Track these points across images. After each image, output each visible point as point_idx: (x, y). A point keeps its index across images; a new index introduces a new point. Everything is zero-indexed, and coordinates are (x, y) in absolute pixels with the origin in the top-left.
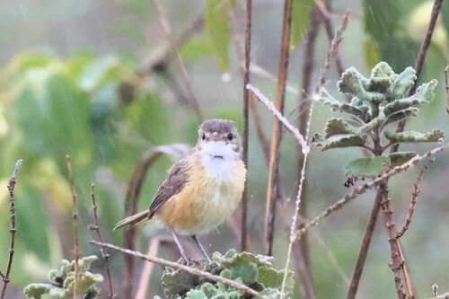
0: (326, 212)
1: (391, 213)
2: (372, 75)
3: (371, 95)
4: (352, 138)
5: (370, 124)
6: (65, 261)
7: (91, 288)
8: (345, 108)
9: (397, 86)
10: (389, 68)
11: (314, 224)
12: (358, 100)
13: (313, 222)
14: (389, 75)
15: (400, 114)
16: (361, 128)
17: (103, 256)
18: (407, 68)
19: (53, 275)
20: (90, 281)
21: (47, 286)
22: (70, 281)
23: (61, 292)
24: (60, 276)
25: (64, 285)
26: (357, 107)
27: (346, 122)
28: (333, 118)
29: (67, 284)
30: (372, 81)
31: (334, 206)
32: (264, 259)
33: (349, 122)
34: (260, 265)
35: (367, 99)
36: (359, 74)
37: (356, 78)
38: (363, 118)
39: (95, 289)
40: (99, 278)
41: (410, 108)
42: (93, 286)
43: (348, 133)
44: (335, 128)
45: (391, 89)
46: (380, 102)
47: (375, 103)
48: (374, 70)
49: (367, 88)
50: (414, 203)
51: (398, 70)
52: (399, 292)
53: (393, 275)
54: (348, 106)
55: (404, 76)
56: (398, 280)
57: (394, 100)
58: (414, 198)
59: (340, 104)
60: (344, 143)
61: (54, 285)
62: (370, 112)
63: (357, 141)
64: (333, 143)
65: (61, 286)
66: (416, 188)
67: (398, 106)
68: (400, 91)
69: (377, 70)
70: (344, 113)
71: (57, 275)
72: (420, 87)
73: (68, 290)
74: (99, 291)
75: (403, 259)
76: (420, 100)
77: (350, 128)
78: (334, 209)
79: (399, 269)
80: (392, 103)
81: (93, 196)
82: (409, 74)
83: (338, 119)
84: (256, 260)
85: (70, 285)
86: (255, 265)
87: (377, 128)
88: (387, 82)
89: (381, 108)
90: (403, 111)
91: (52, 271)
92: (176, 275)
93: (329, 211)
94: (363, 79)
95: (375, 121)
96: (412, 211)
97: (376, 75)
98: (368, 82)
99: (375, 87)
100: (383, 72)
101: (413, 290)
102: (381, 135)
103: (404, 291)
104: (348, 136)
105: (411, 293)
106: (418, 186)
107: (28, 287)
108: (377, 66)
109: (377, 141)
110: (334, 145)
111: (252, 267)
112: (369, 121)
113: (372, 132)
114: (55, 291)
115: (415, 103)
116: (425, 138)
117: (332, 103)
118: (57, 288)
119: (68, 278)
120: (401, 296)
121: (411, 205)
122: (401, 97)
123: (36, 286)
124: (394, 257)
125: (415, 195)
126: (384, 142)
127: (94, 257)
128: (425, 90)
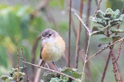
0: (96, 54)
1: (113, 54)
2: (106, 12)
3: (106, 18)
4: (100, 32)
5: (106, 27)
6: (13, 69)
7: (21, 77)
8: (98, 22)
9: (114, 15)
10: (111, 10)
11: (92, 58)
12: (102, 20)
13: (92, 57)
14: (111, 12)
15: (115, 24)
16: (103, 29)
17: (25, 67)
18: (117, 10)
19: (10, 73)
20: (21, 75)
21: (8, 76)
22: (15, 75)
23: (12, 78)
24: (12, 73)
25: (13, 76)
26: (102, 22)
27: (98, 27)
28: (94, 26)
29: (14, 76)
30: (106, 14)
31: (98, 52)
32: (74, 70)
33: (99, 27)
34: (73, 71)
35: (104, 20)
36: (102, 12)
37: (101, 13)
38: (104, 26)
39: (23, 77)
40: (24, 74)
41: (118, 22)
42: (22, 76)
43: (99, 30)
44: (95, 29)
45: (112, 16)
46: (109, 20)
47: (107, 21)
48: (106, 11)
49: (104, 16)
50: (120, 51)
51: (114, 10)
52: (116, 79)
53: (114, 74)
54: (99, 22)
55: (116, 12)
56: (115, 75)
57: (113, 20)
58: (120, 50)
59: (96, 21)
60: (98, 33)
61: (10, 76)
62: (106, 23)
63: (102, 33)
64: (94, 33)
65: (12, 76)
66: (121, 47)
67: (114, 22)
68: (115, 17)
69: (108, 10)
70: (97, 24)
71: (11, 73)
72: (121, 16)
73: (14, 77)
74: (24, 78)
75: (117, 69)
76: (121, 19)
77: (99, 29)
78: (98, 53)
79: (116, 72)
80: (112, 21)
81: (22, 48)
82: (118, 12)
83: (96, 26)
84: (72, 70)
85: (15, 76)
86: (71, 72)
87: (108, 28)
88: (111, 14)
89: (109, 22)
90: (116, 23)
91: (9, 72)
92: (47, 76)
93: (97, 54)
94: (103, 13)
95: (107, 26)
96: (119, 54)
97: (107, 12)
98: (105, 14)
99: (107, 16)
100: (110, 11)
101: (120, 78)
102: (109, 31)
103: (117, 79)
104: (99, 31)
105: (119, 79)
106: (121, 46)
107: (2, 77)
108: (108, 9)
109: (108, 33)
110: (94, 34)
111: (70, 72)
112: (105, 26)
113: (106, 30)
114: (10, 78)
115: (119, 21)
116: (123, 31)
117: (94, 21)
118: (11, 77)
119: (14, 74)
120: (116, 80)
121: (119, 52)
122: (115, 19)
123: (4, 76)
124: (114, 68)
125: (120, 49)
126: (110, 33)
127: (22, 67)
128: (123, 16)
